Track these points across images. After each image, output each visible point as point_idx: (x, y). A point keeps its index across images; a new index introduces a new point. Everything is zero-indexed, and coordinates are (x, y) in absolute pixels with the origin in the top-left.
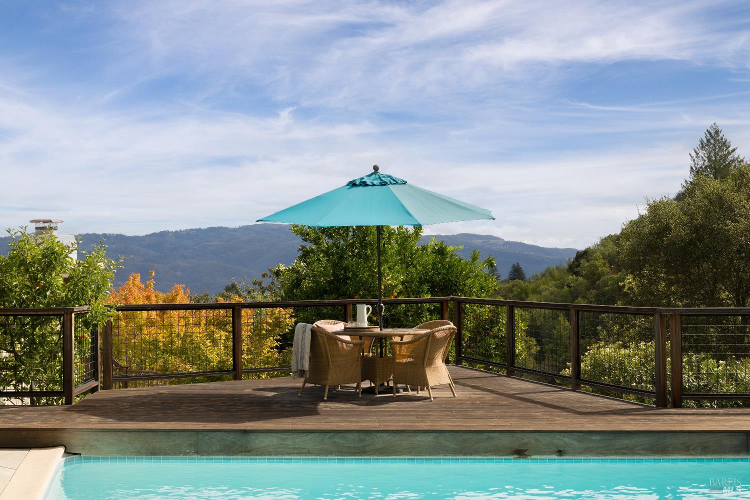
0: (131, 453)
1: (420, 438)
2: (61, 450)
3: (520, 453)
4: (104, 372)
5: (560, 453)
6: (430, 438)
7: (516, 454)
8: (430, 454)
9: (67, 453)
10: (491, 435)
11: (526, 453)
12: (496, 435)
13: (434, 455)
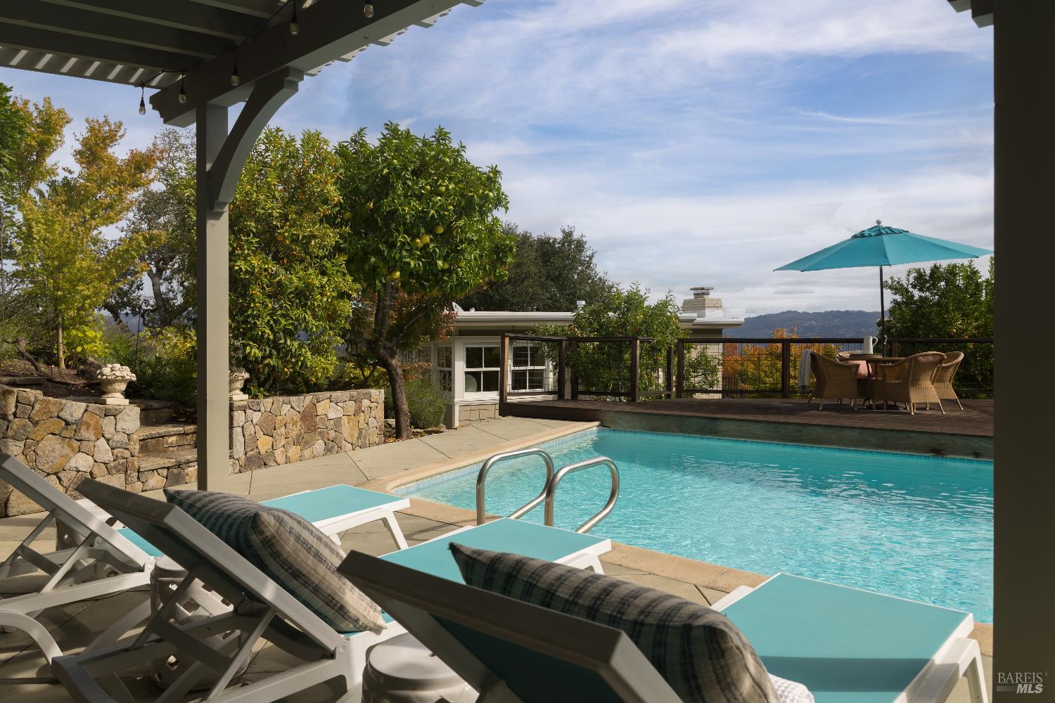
0: (644, 429)
1: (847, 433)
2: (597, 423)
3: (938, 452)
4: (677, 387)
5: (977, 455)
6: (855, 433)
7: (933, 452)
8: (855, 446)
9: (602, 425)
10: (910, 434)
11: (942, 452)
12: (914, 435)
13: (859, 447)
